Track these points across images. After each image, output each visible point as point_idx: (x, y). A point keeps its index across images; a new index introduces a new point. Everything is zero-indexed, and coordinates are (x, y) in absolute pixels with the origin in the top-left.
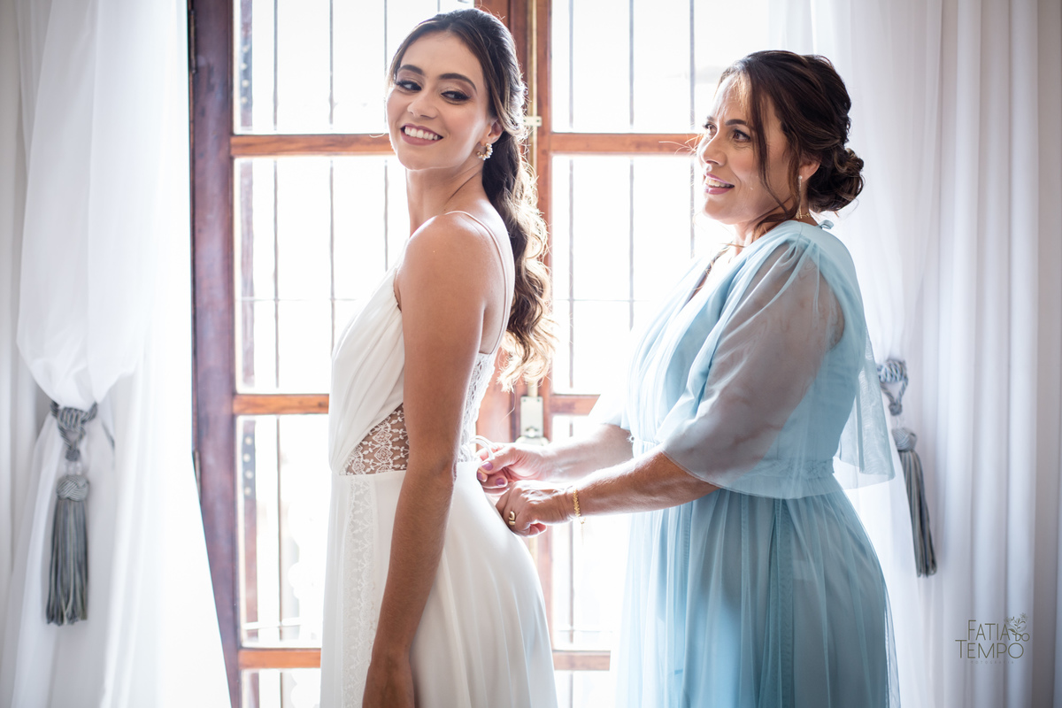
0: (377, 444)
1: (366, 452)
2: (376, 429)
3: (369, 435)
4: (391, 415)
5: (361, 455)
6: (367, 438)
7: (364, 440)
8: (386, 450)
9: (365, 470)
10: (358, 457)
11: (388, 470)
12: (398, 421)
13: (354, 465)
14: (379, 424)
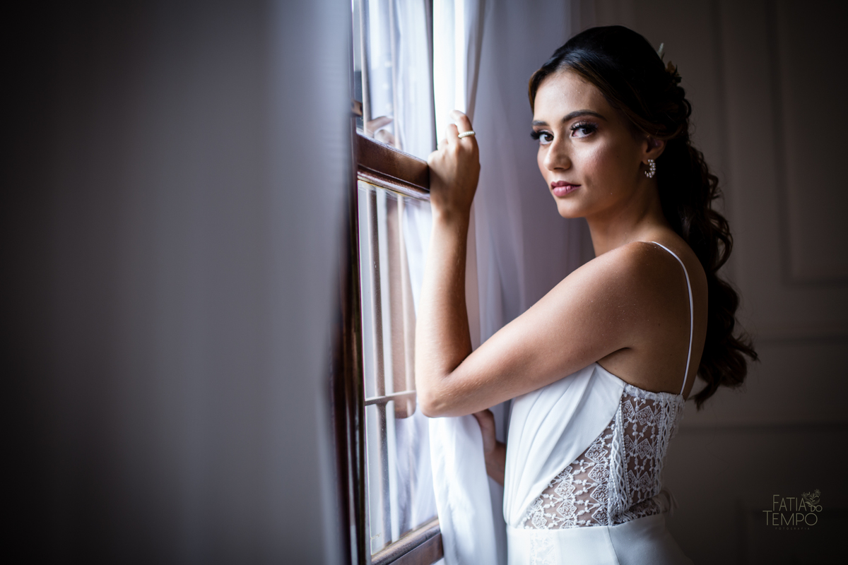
0: (559, 497)
1: (547, 506)
2: (557, 481)
3: (549, 487)
4: (571, 465)
5: (542, 509)
6: (547, 490)
7: (544, 493)
8: (569, 504)
9: (547, 525)
10: (538, 511)
11: (573, 526)
12: (581, 472)
13: (533, 519)
14: (560, 475)
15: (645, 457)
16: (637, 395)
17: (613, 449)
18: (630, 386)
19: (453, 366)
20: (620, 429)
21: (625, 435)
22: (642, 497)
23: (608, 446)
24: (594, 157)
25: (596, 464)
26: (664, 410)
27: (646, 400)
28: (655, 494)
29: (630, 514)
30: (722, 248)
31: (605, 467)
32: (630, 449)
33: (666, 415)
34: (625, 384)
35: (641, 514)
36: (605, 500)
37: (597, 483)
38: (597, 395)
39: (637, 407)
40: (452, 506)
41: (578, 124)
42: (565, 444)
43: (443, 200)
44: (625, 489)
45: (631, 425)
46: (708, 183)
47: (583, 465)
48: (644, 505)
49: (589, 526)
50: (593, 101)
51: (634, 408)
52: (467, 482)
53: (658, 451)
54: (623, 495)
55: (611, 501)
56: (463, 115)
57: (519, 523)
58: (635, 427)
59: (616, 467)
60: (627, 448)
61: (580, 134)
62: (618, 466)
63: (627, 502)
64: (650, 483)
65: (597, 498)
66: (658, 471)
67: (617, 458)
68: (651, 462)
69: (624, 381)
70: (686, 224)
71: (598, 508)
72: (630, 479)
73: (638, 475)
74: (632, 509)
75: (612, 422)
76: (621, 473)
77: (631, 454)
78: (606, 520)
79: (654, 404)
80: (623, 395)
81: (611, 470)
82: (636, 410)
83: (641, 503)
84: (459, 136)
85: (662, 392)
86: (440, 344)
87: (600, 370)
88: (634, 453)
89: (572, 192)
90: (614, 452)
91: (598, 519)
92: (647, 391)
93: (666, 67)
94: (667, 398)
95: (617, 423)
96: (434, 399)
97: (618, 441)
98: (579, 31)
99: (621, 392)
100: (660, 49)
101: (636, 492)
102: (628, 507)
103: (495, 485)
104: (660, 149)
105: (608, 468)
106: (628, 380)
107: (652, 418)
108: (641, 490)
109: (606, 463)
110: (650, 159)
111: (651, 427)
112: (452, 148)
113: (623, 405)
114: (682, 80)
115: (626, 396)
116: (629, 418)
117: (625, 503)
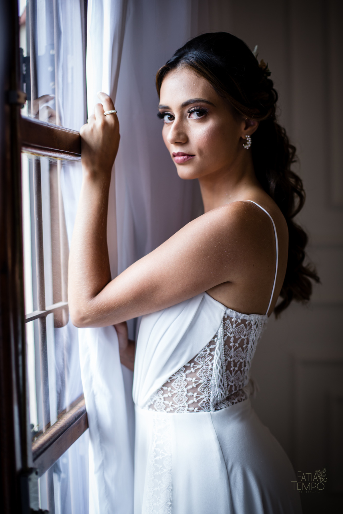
0: (175, 390)
1: (166, 395)
2: (174, 378)
3: (167, 382)
4: (184, 366)
5: (162, 398)
6: (166, 384)
7: (163, 386)
8: (182, 395)
9: (165, 409)
10: (158, 398)
11: (184, 412)
12: (191, 372)
13: (155, 404)
14: (175, 373)
15: (239, 361)
16: (234, 317)
17: (216, 356)
18: (230, 310)
19: (97, 292)
20: (221, 341)
21: (225, 345)
22: (236, 389)
23: (212, 353)
24: (205, 135)
25: (202, 366)
26: (254, 327)
27: (241, 320)
28: (245, 386)
29: (226, 402)
30: (297, 200)
31: (209, 368)
32: (228, 355)
33: (255, 330)
34: (226, 308)
35: (234, 401)
36: (209, 393)
37: (203, 380)
38: (204, 315)
39: (234, 325)
40: (95, 392)
41: (194, 109)
42: (180, 352)
43: (90, 163)
44: (223, 385)
45: (229, 338)
46: (288, 151)
47: (193, 367)
48: (236, 395)
49: (197, 412)
50: (205, 91)
51: (232, 326)
52: (106, 375)
53: (248, 355)
54: (222, 389)
55: (213, 394)
56: (107, 98)
57: (144, 406)
58: (232, 340)
59: (217, 369)
60: (226, 354)
61: (195, 116)
62: (219, 368)
63: (225, 394)
64: (241, 378)
65: (203, 392)
66: (247, 369)
67: (218, 363)
68: (243, 364)
69: (225, 306)
70: (273, 185)
71: (203, 398)
72: (227, 377)
73: (233, 373)
74: (228, 399)
75: (216, 336)
76: (221, 373)
77: (229, 359)
78: (209, 408)
79: (247, 323)
80: (224, 316)
81: (214, 371)
82: (234, 327)
83: (234, 393)
84: (105, 114)
85: (253, 313)
86: (87, 274)
87: (207, 297)
88: (231, 358)
89: (188, 160)
90: (216, 358)
91: (203, 407)
92: (242, 313)
93: (259, 63)
94: (257, 318)
95: (219, 337)
96: (82, 315)
97: (220, 350)
98: (196, 35)
99: (223, 314)
100: (255, 50)
101: (231, 386)
102: (225, 397)
103: (127, 370)
104: (255, 127)
105: (211, 369)
106: (229, 305)
107: (245, 333)
108: (235, 385)
109: (210, 366)
110: (247, 135)
111: (244, 339)
112: (99, 123)
113: (224, 324)
114: (271, 74)
115: (226, 317)
116: (228, 333)
117: (223, 394)
